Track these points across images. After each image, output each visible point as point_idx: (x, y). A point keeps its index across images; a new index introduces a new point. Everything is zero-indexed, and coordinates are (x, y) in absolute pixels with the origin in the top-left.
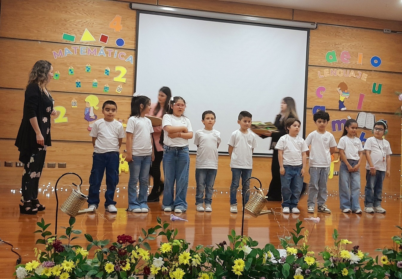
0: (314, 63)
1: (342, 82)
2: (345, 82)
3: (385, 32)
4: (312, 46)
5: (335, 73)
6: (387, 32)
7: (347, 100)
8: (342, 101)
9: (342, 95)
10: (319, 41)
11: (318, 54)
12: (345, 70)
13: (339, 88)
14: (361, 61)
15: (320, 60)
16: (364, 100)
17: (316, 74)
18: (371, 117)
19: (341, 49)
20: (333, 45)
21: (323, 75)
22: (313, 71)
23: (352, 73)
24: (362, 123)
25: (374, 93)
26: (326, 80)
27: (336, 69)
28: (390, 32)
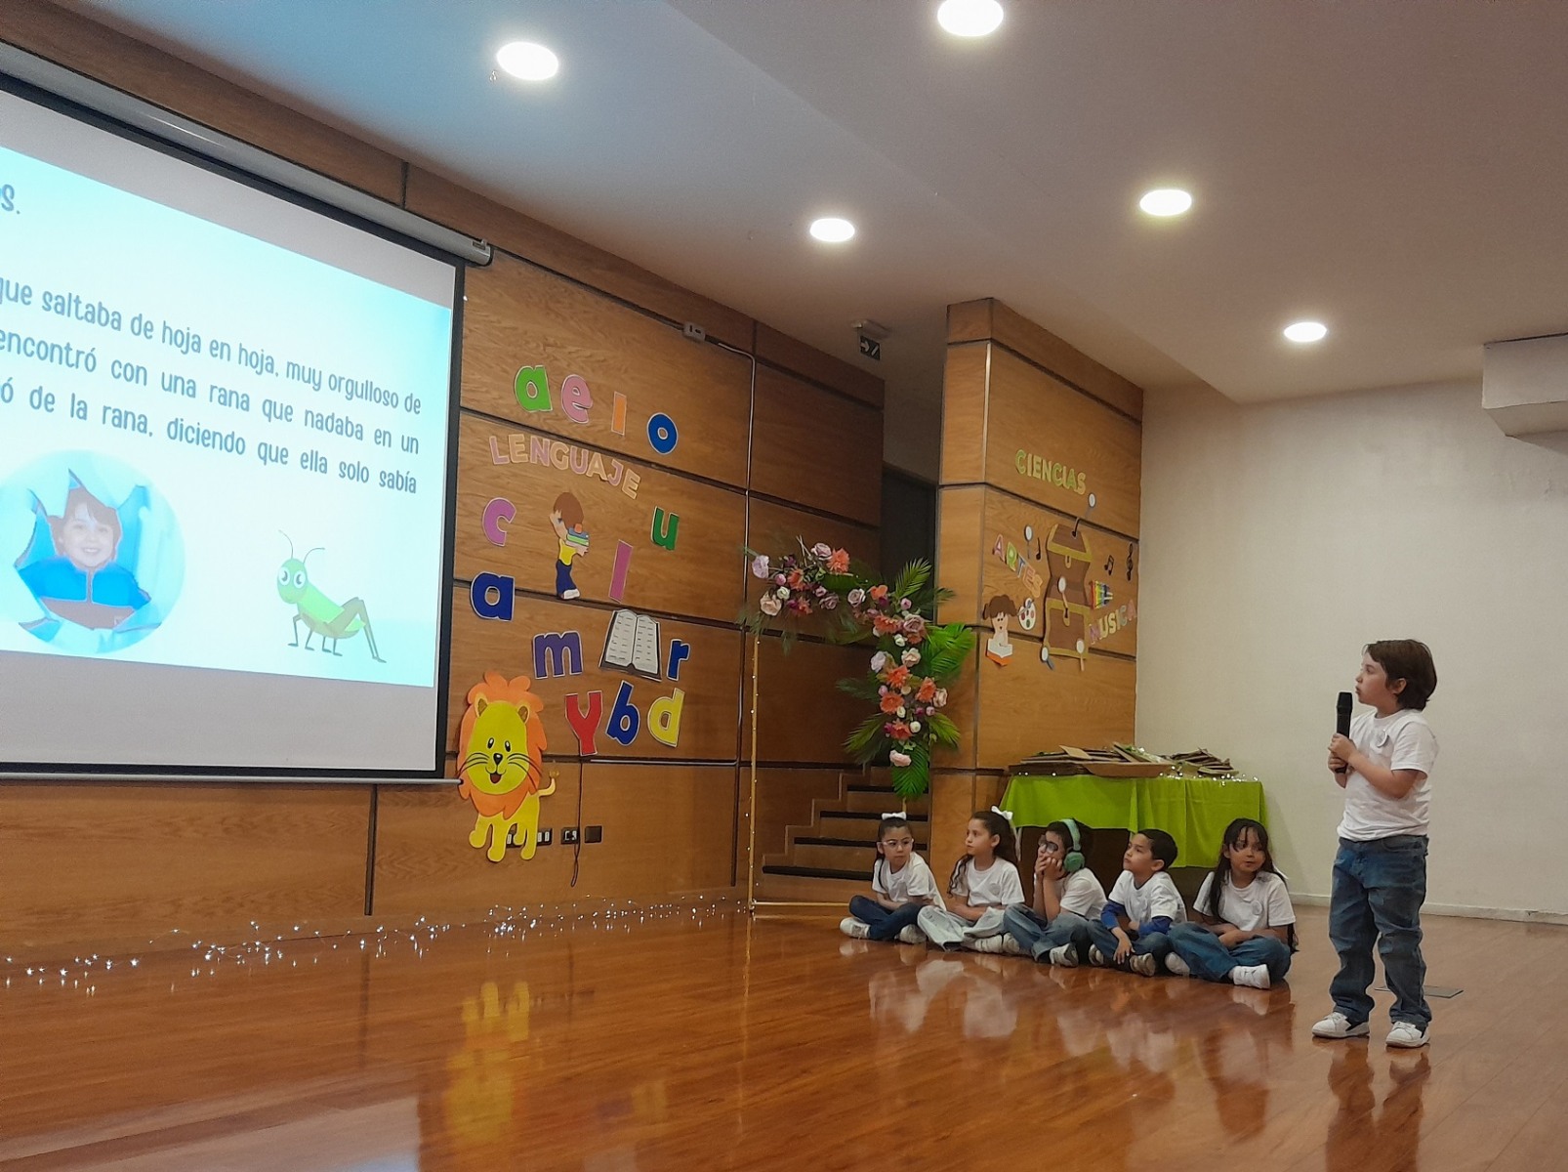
0: (478, 401)
1: (565, 490)
2: (575, 494)
3: (687, 331)
4: (470, 331)
5: (546, 451)
6: (694, 334)
7: (581, 560)
8: (567, 563)
9: (567, 542)
10: (493, 318)
11: (491, 367)
12: (574, 448)
13: (558, 515)
14: (622, 424)
15: (495, 394)
16: (631, 567)
17: (482, 446)
18: (649, 626)
19: (564, 364)
20: (538, 346)
21: (507, 456)
22: (473, 431)
23: (597, 463)
24: (624, 649)
25: (656, 546)
26: (515, 475)
27: (549, 440)
28: (701, 337)
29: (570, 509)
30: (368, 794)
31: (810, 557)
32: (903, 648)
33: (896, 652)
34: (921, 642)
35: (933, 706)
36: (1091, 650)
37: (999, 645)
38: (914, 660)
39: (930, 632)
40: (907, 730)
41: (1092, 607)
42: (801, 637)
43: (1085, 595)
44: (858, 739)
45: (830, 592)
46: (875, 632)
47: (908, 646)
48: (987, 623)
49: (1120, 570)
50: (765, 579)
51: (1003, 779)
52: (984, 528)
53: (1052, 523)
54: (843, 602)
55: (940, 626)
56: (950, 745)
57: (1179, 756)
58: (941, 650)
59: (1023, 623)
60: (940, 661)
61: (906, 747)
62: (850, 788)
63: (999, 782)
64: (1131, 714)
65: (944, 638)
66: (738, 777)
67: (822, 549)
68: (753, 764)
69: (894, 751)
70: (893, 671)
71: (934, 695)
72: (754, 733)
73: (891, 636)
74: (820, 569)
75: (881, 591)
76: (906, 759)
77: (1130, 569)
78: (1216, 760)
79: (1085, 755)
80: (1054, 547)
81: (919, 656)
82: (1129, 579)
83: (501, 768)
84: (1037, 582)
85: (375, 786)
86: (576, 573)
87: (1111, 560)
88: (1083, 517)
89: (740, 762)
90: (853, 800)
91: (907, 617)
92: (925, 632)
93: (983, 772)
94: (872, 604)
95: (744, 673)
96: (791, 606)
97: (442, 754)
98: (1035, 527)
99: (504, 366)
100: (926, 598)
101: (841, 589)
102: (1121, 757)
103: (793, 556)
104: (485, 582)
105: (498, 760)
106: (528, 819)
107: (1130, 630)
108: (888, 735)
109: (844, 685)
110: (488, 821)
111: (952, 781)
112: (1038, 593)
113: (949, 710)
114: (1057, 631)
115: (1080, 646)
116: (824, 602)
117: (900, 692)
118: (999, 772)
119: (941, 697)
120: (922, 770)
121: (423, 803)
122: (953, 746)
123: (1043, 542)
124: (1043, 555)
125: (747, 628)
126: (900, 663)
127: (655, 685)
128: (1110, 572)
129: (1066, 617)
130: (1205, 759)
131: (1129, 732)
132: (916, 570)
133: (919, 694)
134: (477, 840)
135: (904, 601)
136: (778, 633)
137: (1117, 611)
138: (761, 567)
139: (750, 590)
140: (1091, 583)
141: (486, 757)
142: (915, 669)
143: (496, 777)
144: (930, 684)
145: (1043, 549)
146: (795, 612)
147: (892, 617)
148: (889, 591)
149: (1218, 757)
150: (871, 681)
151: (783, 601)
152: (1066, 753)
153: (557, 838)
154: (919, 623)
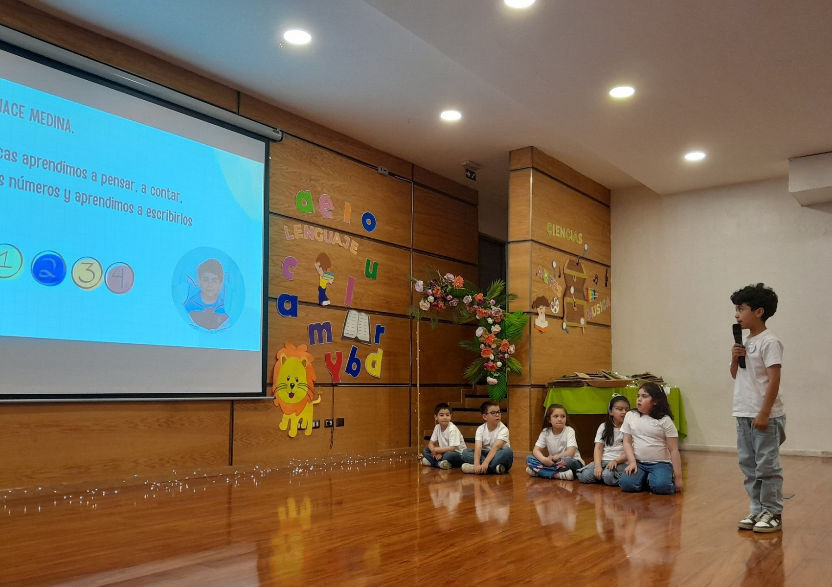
0: (278, 209)
1: (322, 251)
2: (327, 253)
3: (380, 171)
4: (273, 174)
5: (312, 233)
6: (383, 172)
7: (330, 286)
8: (324, 287)
9: (324, 278)
10: (284, 168)
11: (283, 192)
12: (326, 231)
13: (319, 264)
14: (349, 218)
15: (287, 205)
16: (355, 289)
17: (281, 231)
18: (365, 318)
19: (319, 189)
20: (307, 180)
21: (293, 236)
22: (276, 224)
23: (337, 237)
24: (353, 329)
25: (367, 278)
26: (297, 245)
27: (313, 227)
28: (387, 173)
29: (324, 261)
30: (229, 406)
31: (444, 281)
32: (492, 325)
33: (488, 327)
34: (501, 321)
35: (508, 353)
36: (588, 323)
37: (541, 322)
38: (498, 330)
39: (505, 316)
40: (495, 366)
41: (588, 301)
42: (440, 321)
43: (584, 295)
44: (470, 372)
45: (454, 297)
46: (477, 317)
47: (494, 323)
48: (534, 311)
49: (601, 281)
50: (422, 293)
51: (545, 390)
52: (531, 262)
53: (566, 259)
54: (461, 303)
55: (510, 313)
56: (517, 373)
57: (636, 376)
58: (511, 325)
59: (553, 310)
60: (511, 330)
61: (495, 375)
62: (467, 396)
63: (543, 391)
64: (609, 355)
65: (513, 319)
66: (410, 391)
67: (450, 276)
68: (418, 385)
69: (489, 377)
70: (487, 336)
71: (508, 348)
72: (418, 370)
73: (485, 319)
74: (449, 286)
75: (480, 296)
76: (495, 381)
77: (607, 281)
78: (655, 377)
79: (587, 377)
80: (567, 271)
81: (500, 328)
82: (606, 286)
83: (294, 390)
84: (559, 290)
85: (233, 401)
86: (328, 292)
87: (597, 277)
88: (582, 256)
89: (412, 384)
90: (469, 402)
91: (493, 309)
92: (503, 315)
93: (535, 387)
94: (476, 303)
95: (412, 340)
96: (434, 305)
97: (265, 385)
98: (557, 261)
99: (290, 191)
100: (502, 299)
101: (460, 296)
102: (606, 377)
103: (435, 280)
104: (284, 298)
105: (292, 386)
106: (308, 416)
107: (607, 312)
108: (485, 369)
109: (462, 345)
110: (288, 417)
111: (519, 391)
112: (560, 295)
113: (516, 355)
114: (569, 314)
115: (582, 321)
116: (451, 303)
117: (491, 347)
118: (543, 386)
119: (512, 349)
120: (504, 387)
121: (256, 409)
122: (519, 373)
123: (562, 268)
124: (562, 276)
125: (413, 318)
126: (490, 332)
127: (368, 347)
128: (596, 283)
129: (575, 306)
130: (649, 377)
131: (608, 364)
132: (497, 286)
133: (501, 348)
134: (283, 426)
135: (492, 301)
136: (429, 319)
137: (600, 303)
138: (419, 286)
139: (414, 298)
140: (587, 289)
141: (286, 385)
142: (499, 335)
143: (291, 395)
144: (506, 342)
145: (562, 272)
146: (437, 308)
147: (485, 309)
148: (484, 296)
149: (656, 376)
150: (475, 341)
151: (431, 303)
152: (577, 376)
153: (322, 425)
154: (500, 312)
